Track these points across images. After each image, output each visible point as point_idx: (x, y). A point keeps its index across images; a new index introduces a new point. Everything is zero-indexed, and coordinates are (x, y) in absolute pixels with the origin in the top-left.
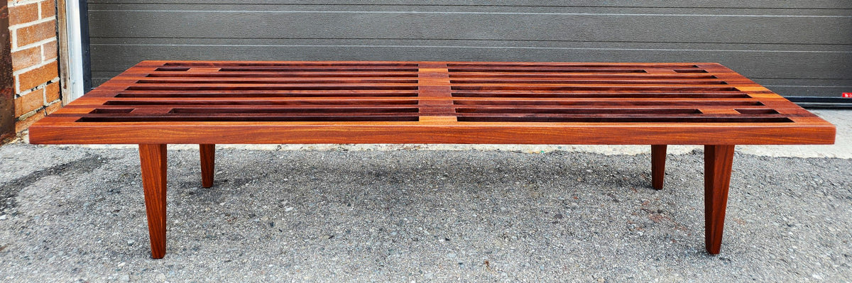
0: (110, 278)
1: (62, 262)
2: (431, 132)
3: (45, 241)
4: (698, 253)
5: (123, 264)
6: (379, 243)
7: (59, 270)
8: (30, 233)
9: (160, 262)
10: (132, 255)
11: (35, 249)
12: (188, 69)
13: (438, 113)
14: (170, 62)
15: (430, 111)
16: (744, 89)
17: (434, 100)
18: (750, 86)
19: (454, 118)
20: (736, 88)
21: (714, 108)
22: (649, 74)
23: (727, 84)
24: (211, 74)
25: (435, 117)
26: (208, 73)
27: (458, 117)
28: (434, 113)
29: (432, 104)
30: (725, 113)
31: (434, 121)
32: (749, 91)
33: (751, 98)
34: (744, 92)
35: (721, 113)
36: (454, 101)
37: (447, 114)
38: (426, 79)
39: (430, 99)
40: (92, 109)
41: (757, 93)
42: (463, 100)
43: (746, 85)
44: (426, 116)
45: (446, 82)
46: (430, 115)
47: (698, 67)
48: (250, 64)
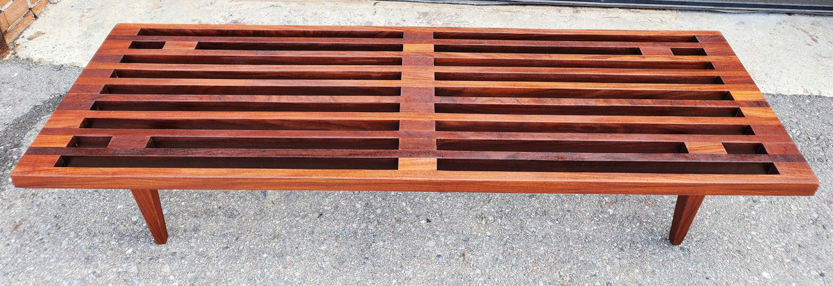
0: (120, 270)
1: (74, 248)
2: (410, 184)
3: (56, 216)
4: (662, 239)
5: (131, 250)
6: (365, 225)
7: (73, 259)
8: (40, 203)
9: (163, 247)
10: (137, 238)
11: (48, 227)
12: (164, 43)
13: (418, 150)
14: (144, 27)
15: (411, 146)
16: (739, 95)
17: (415, 121)
18: (746, 89)
19: (434, 163)
20: (731, 92)
21: (702, 141)
22: (644, 58)
23: (722, 83)
24: (188, 55)
25: (414, 161)
26: (184, 54)
27: (438, 159)
28: (414, 150)
29: (413, 130)
30: (711, 151)
31: (413, 169)
32: (744, 101)
33: (744, 116)
34: (737, 103)
35: (707, 151)
36: (436, 122)
37: (427, 154)
38: (410, 71)
39: (411, 119)
40: (70, 137)
41: (751, 106)
42: (446, 120)
43: (743, 86)
44: (405, 157)
45: (430, 78)
46: (410, 156)
47: (698, 42)
48: (228, 31)
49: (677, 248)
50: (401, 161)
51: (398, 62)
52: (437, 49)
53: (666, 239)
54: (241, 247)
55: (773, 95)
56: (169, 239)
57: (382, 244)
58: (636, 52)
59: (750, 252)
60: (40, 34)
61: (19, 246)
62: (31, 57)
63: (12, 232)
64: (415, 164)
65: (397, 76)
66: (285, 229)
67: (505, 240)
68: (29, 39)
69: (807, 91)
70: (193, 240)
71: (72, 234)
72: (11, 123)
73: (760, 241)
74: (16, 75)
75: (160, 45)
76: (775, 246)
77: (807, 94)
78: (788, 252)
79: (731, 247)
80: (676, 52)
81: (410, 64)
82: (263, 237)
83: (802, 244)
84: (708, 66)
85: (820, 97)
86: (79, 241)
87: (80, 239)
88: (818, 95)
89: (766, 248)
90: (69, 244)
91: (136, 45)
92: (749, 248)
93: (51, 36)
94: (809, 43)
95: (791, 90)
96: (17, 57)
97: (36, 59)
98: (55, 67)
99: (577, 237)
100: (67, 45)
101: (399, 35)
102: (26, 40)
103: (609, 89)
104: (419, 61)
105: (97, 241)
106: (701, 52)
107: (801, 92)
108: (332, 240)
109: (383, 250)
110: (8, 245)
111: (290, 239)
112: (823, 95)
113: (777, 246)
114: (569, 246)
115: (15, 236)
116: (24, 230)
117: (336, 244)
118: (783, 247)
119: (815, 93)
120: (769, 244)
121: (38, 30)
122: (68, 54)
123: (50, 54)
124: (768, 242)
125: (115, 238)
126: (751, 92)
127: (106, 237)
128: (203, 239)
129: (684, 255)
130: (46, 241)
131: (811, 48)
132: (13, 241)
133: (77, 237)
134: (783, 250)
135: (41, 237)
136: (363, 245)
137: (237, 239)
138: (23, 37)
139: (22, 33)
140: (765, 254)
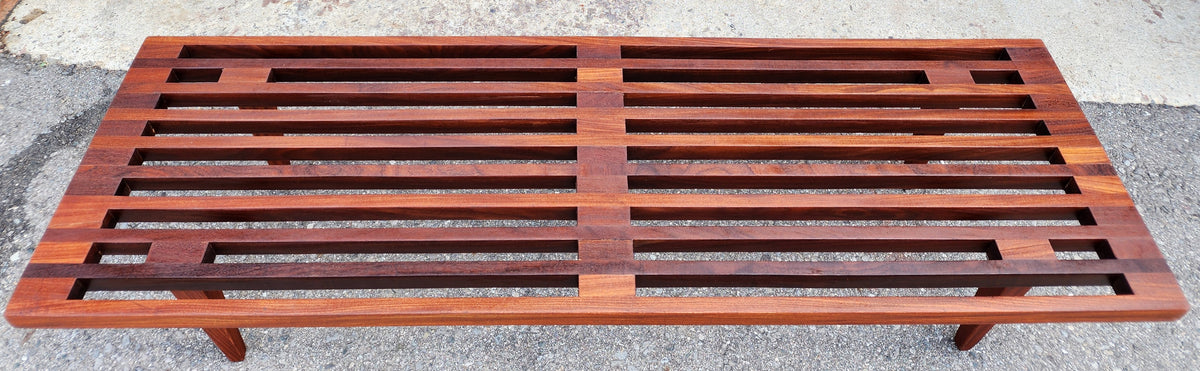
2: (597, 317)
4: (943, 340)
10: (203, 352)
11: (73, 336)
12: (220, 71)
13: (607, 261)
14: (189, 43)
15: (596, 253)
16: (1072, 155)
17: (601, 209)
18: (1082, 143)
19: (630, 283)
20: (1061, 149)
21: (1021, 238)
22: (932, 89)
23: (1047, 133)
24: (258, 92)
25: (601, 281)
26: (251, 91)
27: (636, 276)
28: (601, 261)
29: (597, 224)
30: (1033, 255)
31: (600, 295)
32: (1079, 165)
33: (1079, 192)
34: (1068, 169)
35: (1028, 255)
36: (631, 208)
37: (620, 266)
38: (587, 116)
39: (595, 205)
40: (88, 245)
41: (1090, 174)
42: (646, 205)
43: (1077, 138)
44: (590, 273)
45: (619, 130)
46: (596, 271)
47: (1009, 59)
48: (314, 47)
49: (964, 354)
50: (583, 279)
51: (570, 100)
52: (629, 76)
53: (950, 340)
54: (352, 365)
55: (1099, 105)
56: (248, 354)
57: (551, 356)
58: (920, 78)
59: (1066, 358)
60: (38, 13)
61: (34, 367)
62: (27, 51)
63: (22, 344)
64: (603, 286)
65: (570, 126)
66: (413, 334)
67: (724, 346)
68: (24, 22)
69: (1146, 98)
70: (283, 354)
71: (109, 348)
72: (6, 165)
73: (1081, 340)
74: (8, 82)
75: (214, 76)
76: (1101, 348)
77: (1146, 103)
78: (1117, 356)
79: (1040, 350)
80: (980, 77)
81: (588, 104)
82: (382, 347)
83: (1137, 345)
84: (1025, 102)
85: (1165, 106)
86: (119, 359)
87: (120, 355)
88: (1161, 103)
89: (1089, 352)
90: (104, 364)
91: (178, 76)
92: (1065, 352)
93: (56, 17)
94: (1150, 18)
95: (1124, 96)
96: (8, 52)
97: (35, 56)
98: (64, 68)
99: (825, 339)
100: (80, 32)
101: (569, 52)
102: (16, 24)
103: (883, 145)
104: (601, 99)
105: (145, 358)
106: (1013, 78)
107: (1137, 100)
108: (480, 352)
109: (554, 365)
110: (18, 365)
111: (419, 350)
112: (1169, 103)
113: (1103, 347)
114: (815, 354)
115: (27, 352)
116: (39, 342)
117: (486, 357)
118: (1111, 349)
119: (1158, 101)
120: (1092, 344)
121: (35, 7)
122: (82, 46)
123: (55, 48)
124: (1091, 342)
125: (170, 353)
126: (1089, 149)
127: (157, 352)
128: (297, 353)
129: (975, 365)
130: (71, 358)
131: (1152, 26)
132: (24, 359)
133: (116, 352)
134: (1112, 353)
135: (63, 353)
136: (525, 360)
137: (345, 351)
138: (13, 19)
139: (11, 12)
140: (1086, 361)
